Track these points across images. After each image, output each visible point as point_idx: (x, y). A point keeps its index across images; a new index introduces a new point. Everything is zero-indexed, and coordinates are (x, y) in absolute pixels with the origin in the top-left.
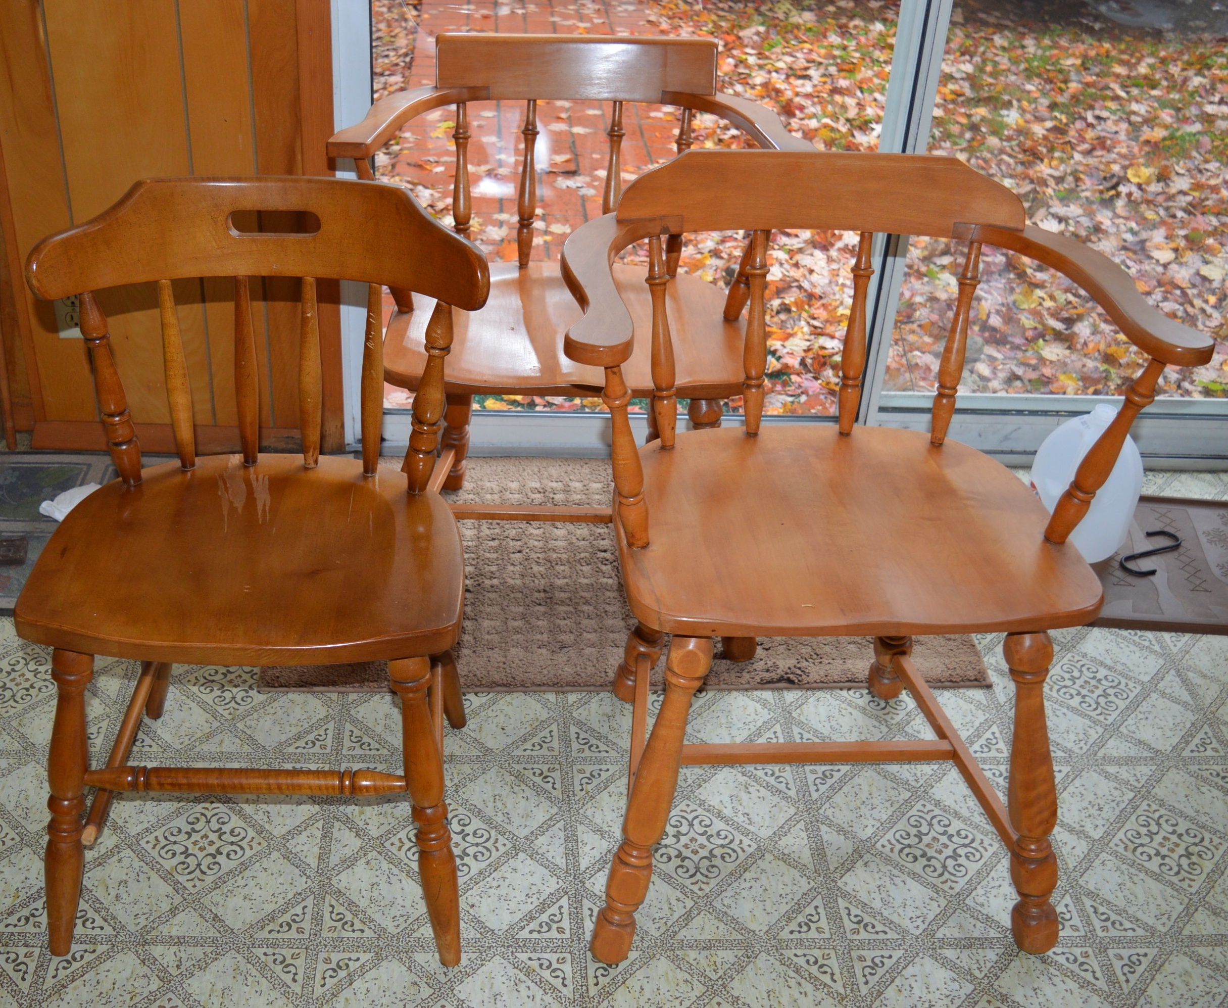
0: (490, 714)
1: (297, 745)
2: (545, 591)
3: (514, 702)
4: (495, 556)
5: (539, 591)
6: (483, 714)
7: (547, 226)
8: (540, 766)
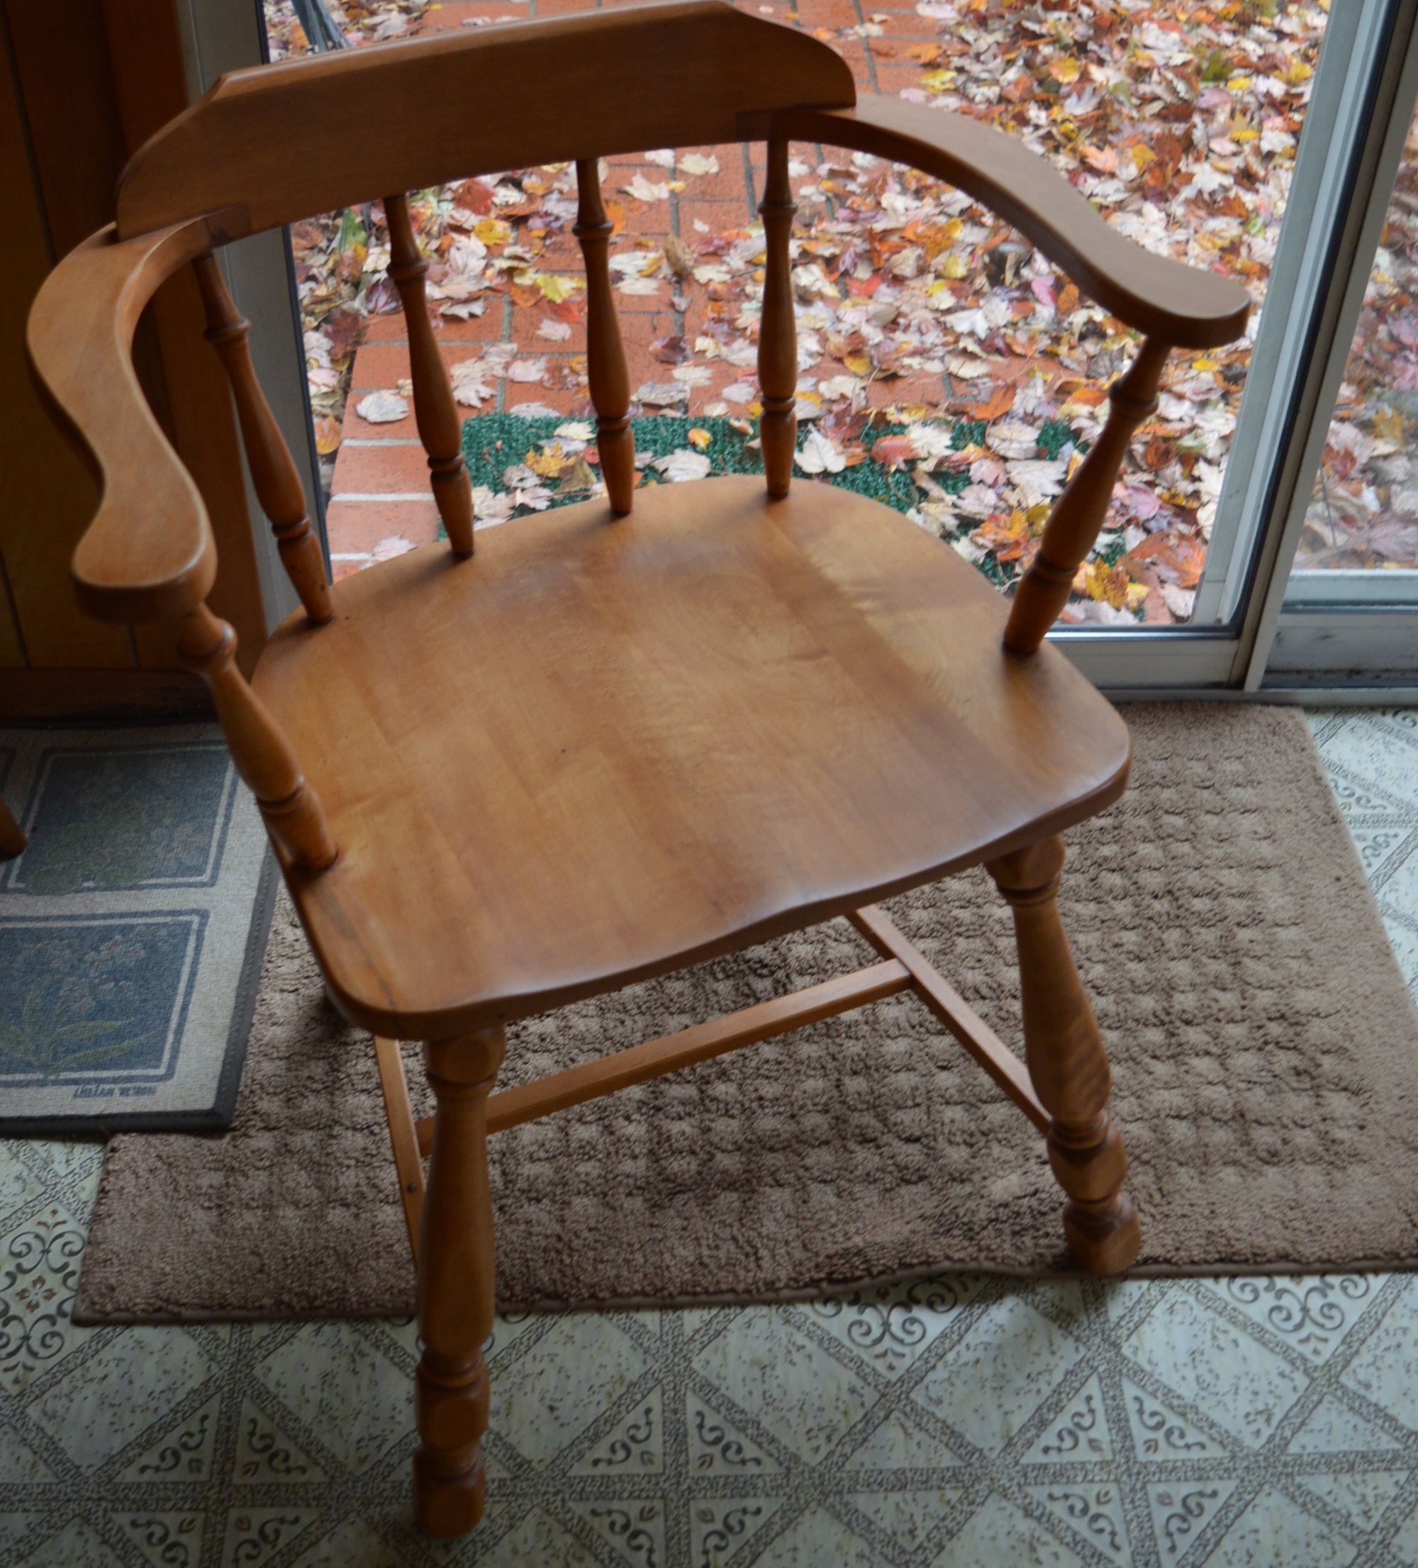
0: (532, 1368)
1: (143, 1461)
3: (578, 1335)
6: (515, 1368)
7: (678, 160)
8: (624, 1506)
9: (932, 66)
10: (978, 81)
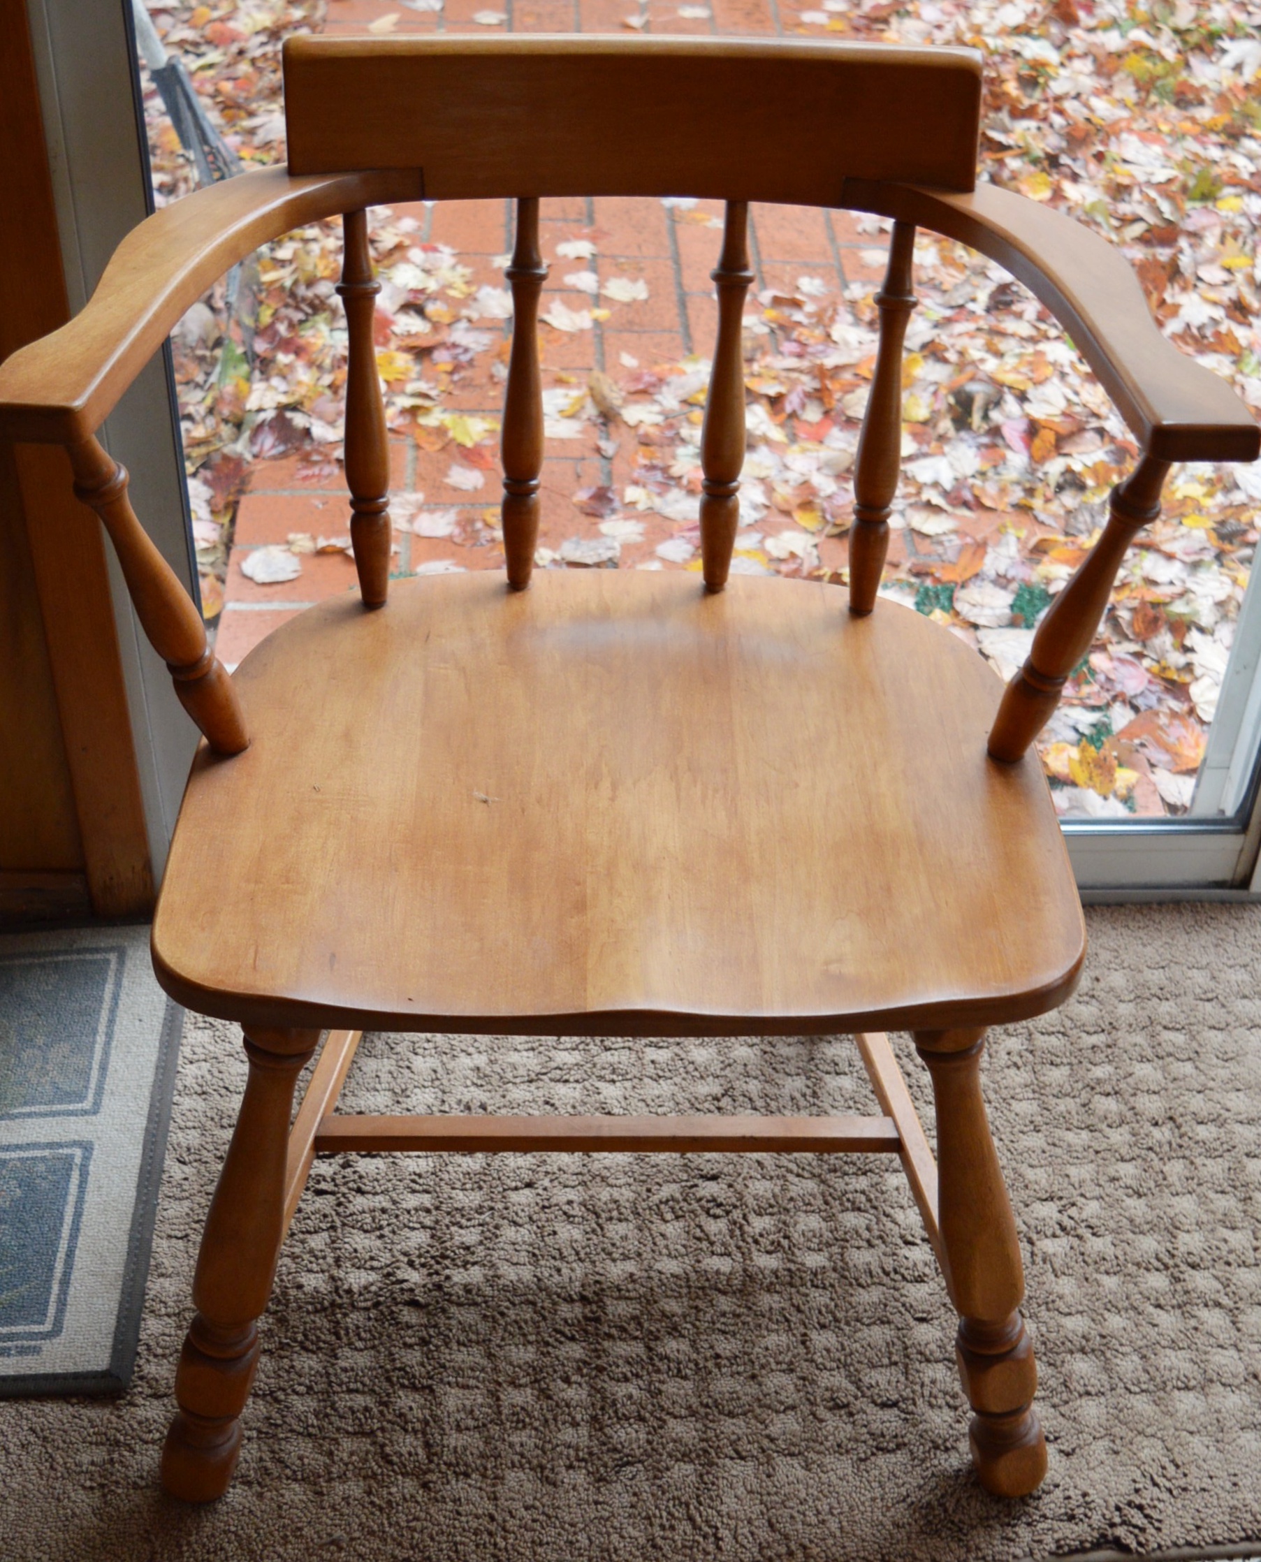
2: (583, 1299)
4: (475, 1198)
5: (570, 1300)
7: (601, 284)
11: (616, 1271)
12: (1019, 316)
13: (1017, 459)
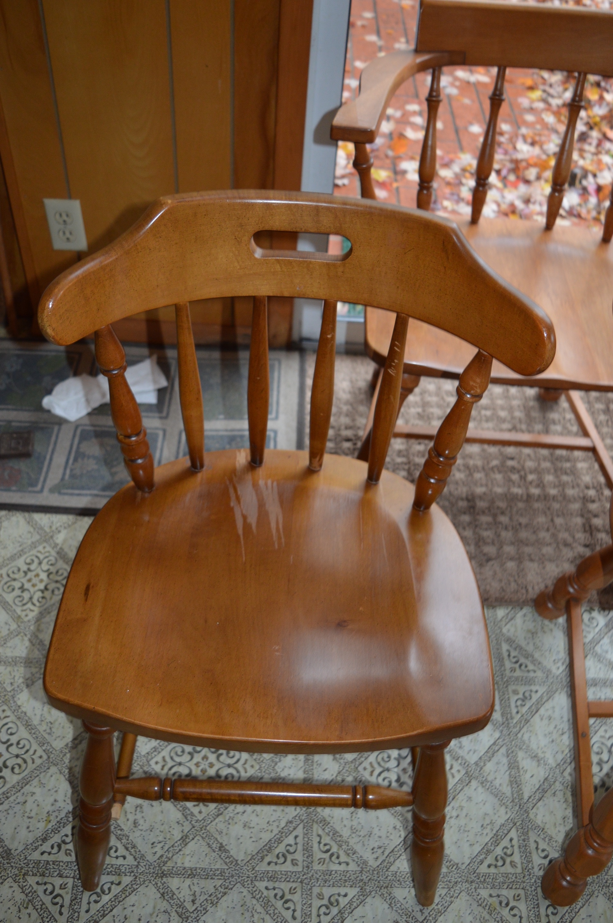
9: (531, 88)
10: (552, 96)
11: (480, 490)
12: (590, 144)
13: (593, 200)
